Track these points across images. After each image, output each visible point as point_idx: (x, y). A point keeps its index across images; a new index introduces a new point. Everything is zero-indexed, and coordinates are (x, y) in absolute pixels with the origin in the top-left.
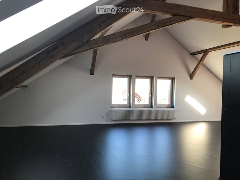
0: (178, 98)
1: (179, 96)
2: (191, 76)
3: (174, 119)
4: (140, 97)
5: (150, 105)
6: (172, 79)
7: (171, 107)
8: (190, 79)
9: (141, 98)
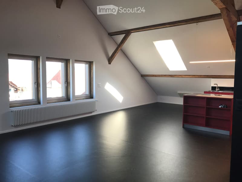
0: (98, 86)
1: (99, 84)
2: (110, 60)
3: (94, 112)
4: (16, 86)
5: (66, 98)
6: (90, 64)
7: (90, 97)
8: (109, 64)
9: (18, 87)
